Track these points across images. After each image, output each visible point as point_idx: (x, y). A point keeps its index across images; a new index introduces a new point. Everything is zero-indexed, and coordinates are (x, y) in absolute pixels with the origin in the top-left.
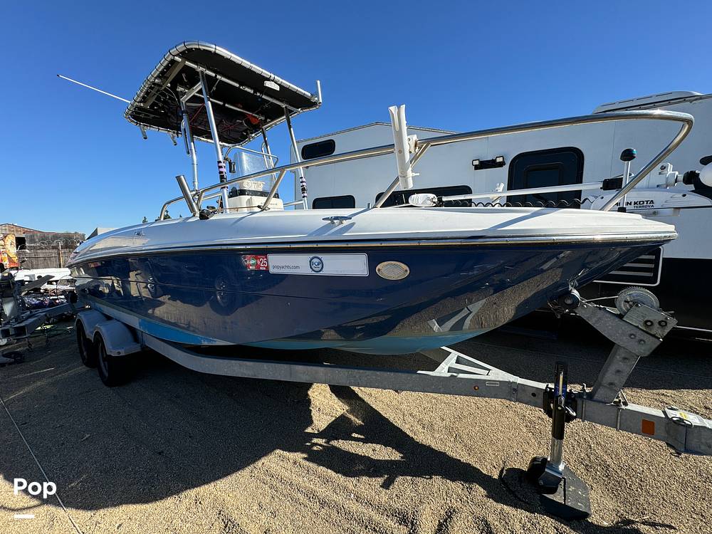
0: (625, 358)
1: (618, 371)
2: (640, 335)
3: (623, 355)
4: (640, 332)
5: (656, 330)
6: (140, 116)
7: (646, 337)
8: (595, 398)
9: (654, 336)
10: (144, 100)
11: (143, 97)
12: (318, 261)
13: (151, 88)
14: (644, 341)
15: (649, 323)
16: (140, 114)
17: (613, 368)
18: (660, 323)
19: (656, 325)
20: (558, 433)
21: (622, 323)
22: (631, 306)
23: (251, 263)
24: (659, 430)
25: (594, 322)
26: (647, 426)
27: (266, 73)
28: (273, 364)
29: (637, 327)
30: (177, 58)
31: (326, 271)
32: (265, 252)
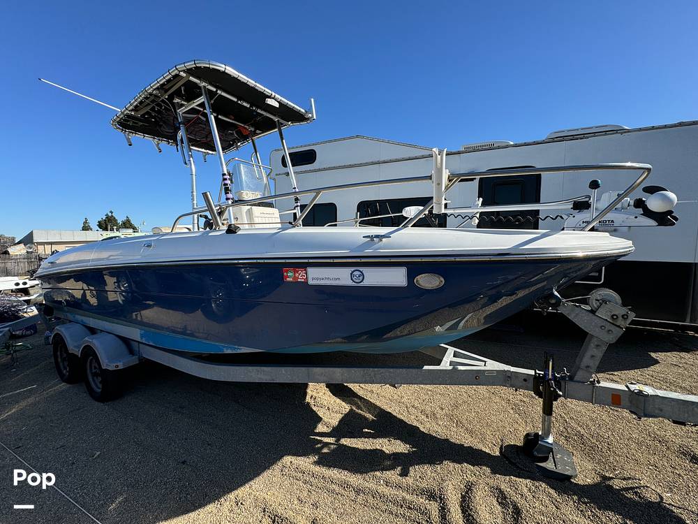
0: (598, 346)
1: (593, 356)
2: (609, 327)
3: (596, 343)
4: (609, 324)
5: (620, 322)
6: (128, 123)
7: (613, 328)
8: (575, 379)
9: (619, 326)
10: (136, 109)
11: (136, 106)
12: (359, 273)
13: (146, 98)
14: (612, 332)
15: (615, 317)
16: (128, 121)
17: (588, 354)
18: (623, 316)
19: (620, 318)
21: (594, 317)
22: (601, 304)
23: (290, 276)
24: (625, 401)
25: (573, 317)
26: (616, 399)
27: (268, 91)
28: (291, 368)
29: (606, 320)
30: (182, 74)
31: (366, 283)
32: (304, 266)
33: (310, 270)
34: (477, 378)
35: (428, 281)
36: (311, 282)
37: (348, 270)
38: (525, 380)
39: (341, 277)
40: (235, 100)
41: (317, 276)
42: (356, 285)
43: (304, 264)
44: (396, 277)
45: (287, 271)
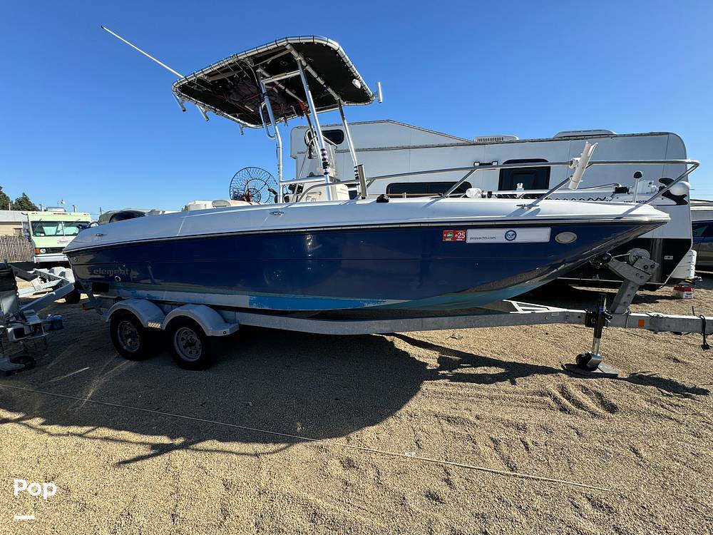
0: (633, 288)
1: (629, 295)
2: (641, 274)
3: (632, 286)
4: (642, 272)
5: (649, 270)
7: (644, 274)
9: (647, 273)
11: (216, 71)
12: (512, 233)
13: (233, 64)
14: (643, 277)
15: (646, 267)
17: (627, 293)
18: (651, 266)
19: (649, 267)
20: (598, 335)
21: (632, 268)
22: (637, 259)
23: (449, 237)
24: (646, 324)
25: (617, 268)
26: (641, 323)
29: (640, 269)
30: (288, 47)
31: (518, 240)
32: (465, 228)
33: (470, 232)
34: (546, 319)
35: (566, 238)
36: (468, 241)
37: (504, 231)
38: (579, 317)
39: (498, 236)
40: (316, 76)
41: (474, 236)
42: (508, 242)
43: (465, 227)
44: (542, 235)
45: (447, 233)
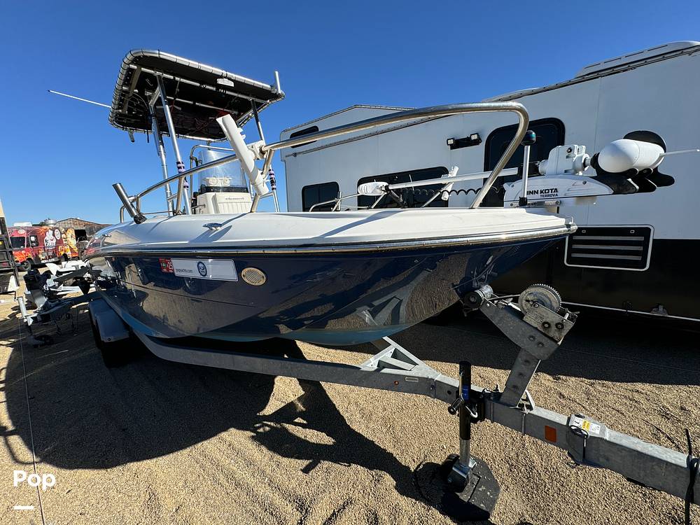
0: (527, 361)
1: (521, 374)
3: (525, 358)
4: (539, 334)
5: (553, 333)
6: (123, 121)
7: (544, 340)
8: (501, 400)
9: (552, 339)
10: (120, 106)
11: (119, 104)
12: (202, 265)
13: (122, 95)
14: (543, 345)
15: (546, 325)
16: (123, 119)
17: (517, 371)
18: (557, 325)
19: (554, 328)
21: (522, 324)
22: (531, 307)
23: (164, 267)
24: (561, 437)
25: (497, 321)
26: (550, 432)
28: (219, 354)
29: (536, 328)
30: (132, 66)
31: (209, 276)
32: (169, 257)
33: (174, 261)
34: (397, 383)
35: (254, 277)
36: (177, 274)
37: (195, 262)
41: (178, 268)
45: (162, 262)
